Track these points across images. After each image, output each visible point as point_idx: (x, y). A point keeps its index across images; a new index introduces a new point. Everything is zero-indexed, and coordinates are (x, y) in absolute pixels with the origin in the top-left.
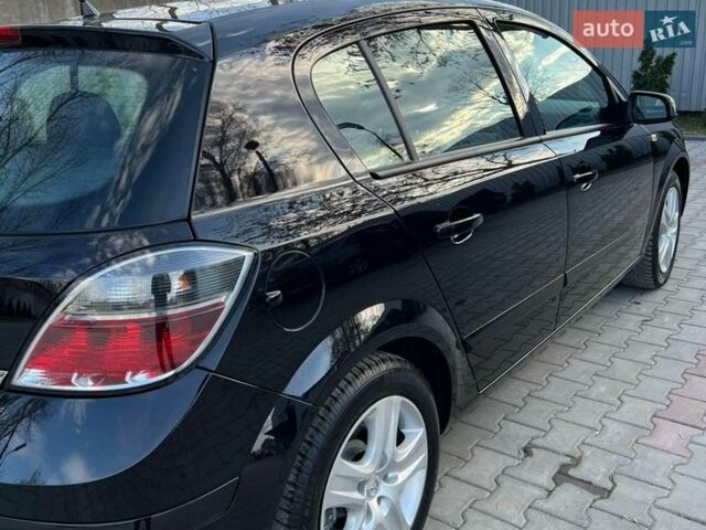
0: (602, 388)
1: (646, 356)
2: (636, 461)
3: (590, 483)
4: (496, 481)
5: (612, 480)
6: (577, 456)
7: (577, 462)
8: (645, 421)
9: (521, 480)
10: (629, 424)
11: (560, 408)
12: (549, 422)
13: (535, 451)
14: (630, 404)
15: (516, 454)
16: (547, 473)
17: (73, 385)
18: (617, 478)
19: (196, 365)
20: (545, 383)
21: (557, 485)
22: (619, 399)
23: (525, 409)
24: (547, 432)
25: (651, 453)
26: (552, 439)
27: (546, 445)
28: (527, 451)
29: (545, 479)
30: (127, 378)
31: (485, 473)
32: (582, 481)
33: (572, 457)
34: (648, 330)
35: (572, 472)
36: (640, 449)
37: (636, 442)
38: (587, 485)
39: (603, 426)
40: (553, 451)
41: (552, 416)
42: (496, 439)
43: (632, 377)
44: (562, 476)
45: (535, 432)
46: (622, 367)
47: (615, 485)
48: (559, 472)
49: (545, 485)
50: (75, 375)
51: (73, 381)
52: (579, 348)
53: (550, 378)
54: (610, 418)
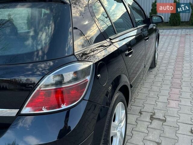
0: (152, 94)
1: (159, 85)
2: (168, 111)
3: (160, 119)
4: (136, 122)
5: (165, 117)
6: (153, 112)
7: (154, 114)
8: (166, 101)
9: (142, 121)
10: (162, 102)
11: (144, 100)
12: (143, 104)
13: (143, 113)
14: (161, 97)
15: (138, 114)
16: (148, 118)
17: (43, 111)
18: (165, 116)
19: (83, 99)
20: (137, 95)
21: (152, 121)
22: (157, 96)
23: (135, 102)
24: (144, 107)
25: (171, 109)
26: (145, 109)
27: (144, 111)
28: (141, 113)
29: (148, 119)
30: (62, 106)
31: (132, 120)
32: (157, 118)
33: (153, 113)
34: (157, 78)
35: (154, 117)
36: (168, 108)
37: (166, 106)
38: (159, 119)
39: (157, 104)
40: (147, 112)
41: (143, 103)
42: (131, 111)
43: (158, 90)
44: (152, 118)
45: (141, 108)
46: (155, 88)
47: (166, 118)
48: (151, 117)
49: (149, 121)
50: (44, 107)
51: (43, 109)
52: (142, 85)
53: (138, 93)
54: (158, 102)
